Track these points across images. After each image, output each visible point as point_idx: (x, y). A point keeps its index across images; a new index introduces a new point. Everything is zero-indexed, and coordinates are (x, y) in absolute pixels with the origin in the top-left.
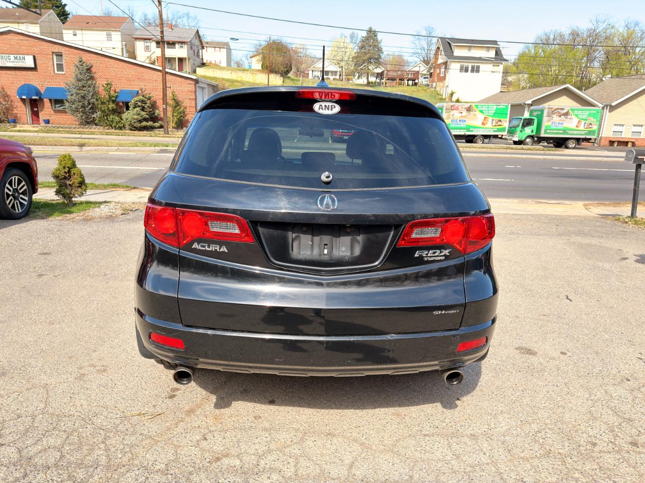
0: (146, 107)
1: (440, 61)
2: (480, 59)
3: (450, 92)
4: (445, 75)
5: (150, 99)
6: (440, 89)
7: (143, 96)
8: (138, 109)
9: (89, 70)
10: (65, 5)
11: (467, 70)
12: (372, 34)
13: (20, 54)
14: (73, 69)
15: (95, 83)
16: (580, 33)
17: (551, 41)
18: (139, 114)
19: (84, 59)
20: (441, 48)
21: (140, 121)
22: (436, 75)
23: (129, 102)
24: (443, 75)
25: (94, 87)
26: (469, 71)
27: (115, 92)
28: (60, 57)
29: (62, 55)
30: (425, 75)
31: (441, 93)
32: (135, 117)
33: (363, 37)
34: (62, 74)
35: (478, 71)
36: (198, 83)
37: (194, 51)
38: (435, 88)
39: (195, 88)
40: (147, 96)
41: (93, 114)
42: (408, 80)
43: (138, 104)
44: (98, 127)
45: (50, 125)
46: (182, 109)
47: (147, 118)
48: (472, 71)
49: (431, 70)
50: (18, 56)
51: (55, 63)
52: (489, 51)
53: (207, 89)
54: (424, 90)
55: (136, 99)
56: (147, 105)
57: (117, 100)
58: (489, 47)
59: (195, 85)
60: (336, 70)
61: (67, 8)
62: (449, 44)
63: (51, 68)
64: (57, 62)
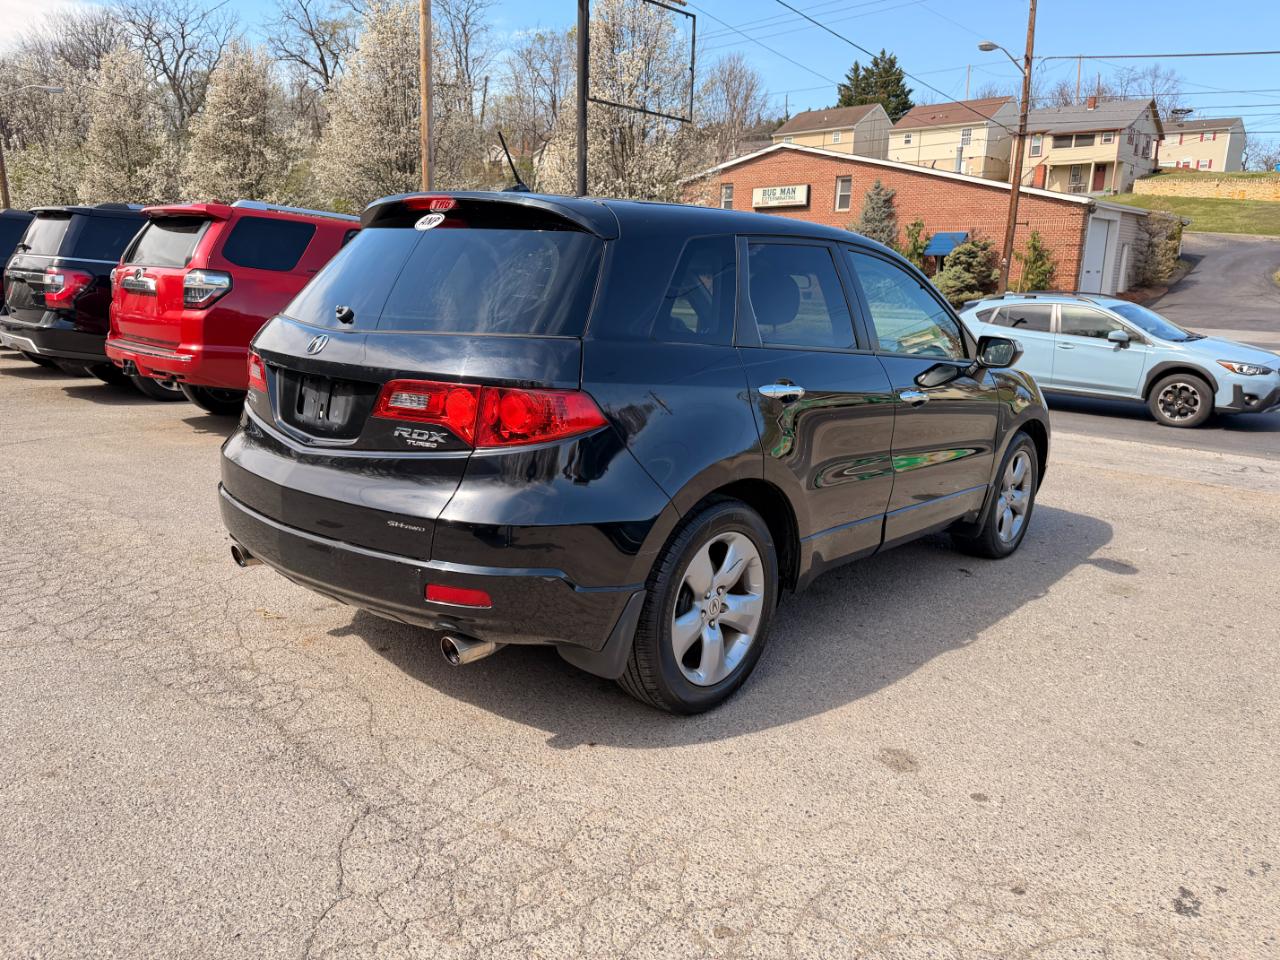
0: (974, 263)
5: (985, 249)
7: (973, 243)
8: (959, 268)
9: (888, 202)
10: (910, 91)
13: (790, 185)
14: (864, 201)
15: (894, 225)
18: (959, 278)
19: (884, 184)
21: (958, 290)
23: (944, 257)
25: (891, 231)
27: (928, 239)
28: (847, 184)
29: (850, 181)
32: (951, 283)
34: (845, 213)
36: (1093, 211)
37: (1137, 146)
39: (1085, 222)
40: (981, 244)
41: (879, 282)
43: (961, 259)
44: (883, 304)
45: (810, 301)
46: (1047, 266)
47: (974, 285)
50: (787, 188)
51: (839, 193)
53: (1119, 223)
55: (958, 249)
56: (978, 259)
57: (927, 252)
59: (1085, 216)
61: (912, 98)
63: (830, 204)
64: (841, 191)
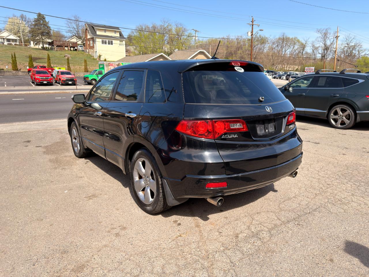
1: (89, 37)
2: (111, 37)
3: (98, 55)
4: (93, 45)
6: (92, 53)
11: (106, 43)
12: (41, 18)
16: (156, 26)
17: (144, 30)
20: (88, 29)
22: (88, 45)
24: (92, 45)
26: (107, 43)
30: (81, 44)
31: (93, 56)
33: (35, 19)
35: (112, 44)
38: (88, 52)
42: (70, 47)
48: (109, 44)
49: (84, 41)
52: (116, 33)
54: (82, 53)
58: (116, 31)
60: (15, 38)
62: (93, 27)
